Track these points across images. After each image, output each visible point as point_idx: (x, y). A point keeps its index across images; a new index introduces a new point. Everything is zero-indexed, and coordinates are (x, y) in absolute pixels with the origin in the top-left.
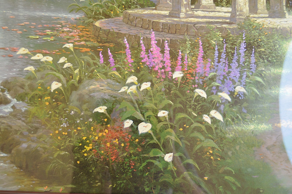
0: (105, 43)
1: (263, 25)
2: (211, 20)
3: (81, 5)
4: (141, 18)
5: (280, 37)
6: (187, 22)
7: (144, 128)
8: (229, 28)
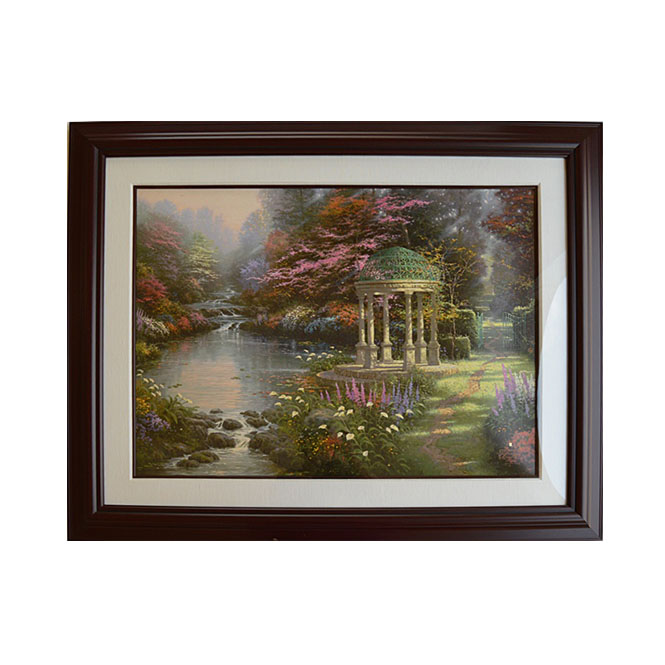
0: (324, 386)
1: (424, 370)
2: (390, 369)
4: (346, 370)
6: (375, 371)
7: (350, 437)
8: (402, 374)
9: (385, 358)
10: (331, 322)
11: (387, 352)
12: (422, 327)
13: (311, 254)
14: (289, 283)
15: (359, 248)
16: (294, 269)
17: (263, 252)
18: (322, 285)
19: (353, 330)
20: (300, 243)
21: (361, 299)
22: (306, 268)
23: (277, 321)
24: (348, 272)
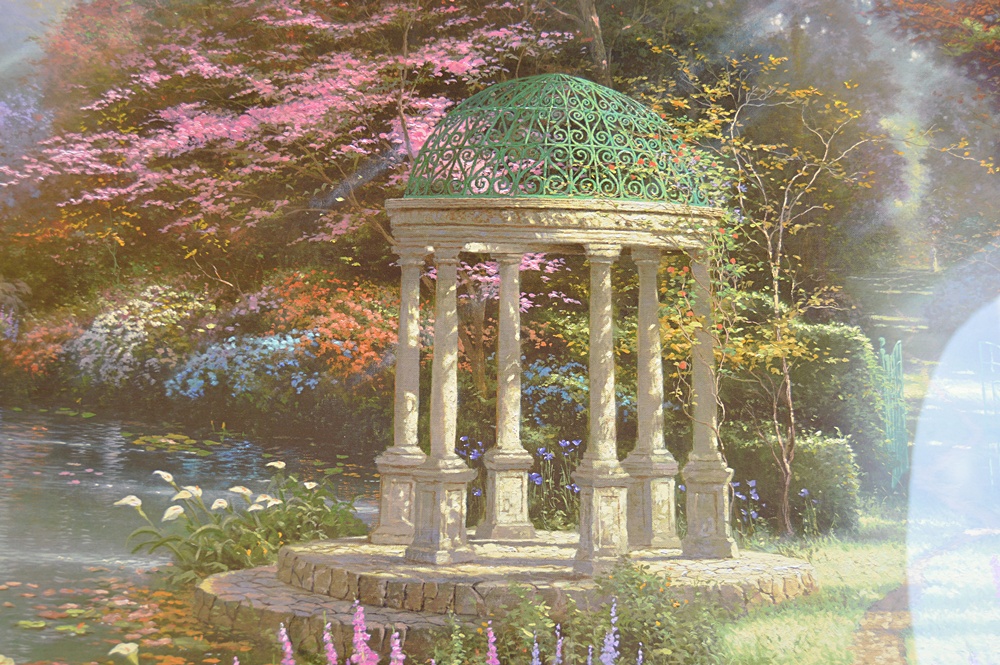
0: (226, 640)
1: (668, 579)
2: (522, 570)
3: (164, 533)
4: (326, 565)
5: (716, 613)
6: (455, 578)
8: (572, 593)
9: (502, 519)
10: (278, 356)
11: (511, 494)
12: (657, 388)
13: (223, 86)
14: (123, 191)
15: (410, 71)
16: (148, 137)
17: (38, 69)
18: (255, 203)
19: (370, 393)
20: (184, 43)
21: (410, 263)
22: (199, 136)
23: (56, 342)
24: (362, 160)
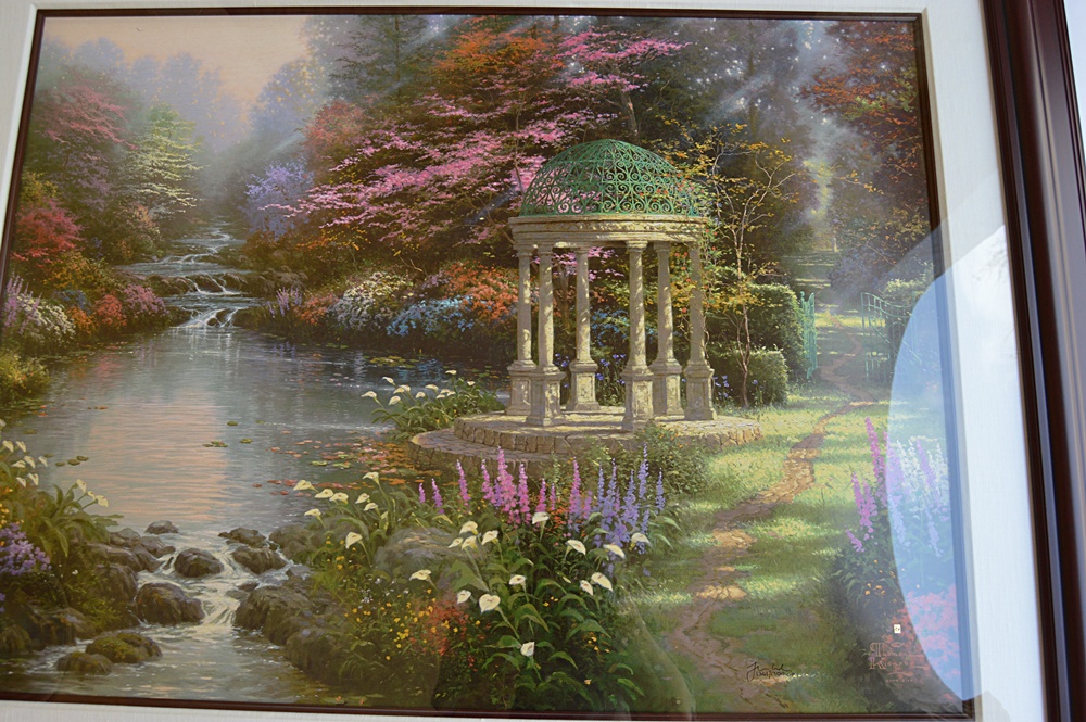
0: (427, 469)
1: (676, 432)
2: (593, 428)
3: (390, 411)
4: (482, 428)
5: (704, 451)
6: (554, 433)
7: (489, 603)
8: (622, 441)
9: (581, 400)
11: (586, 386)
12: (670, 324)
13: (411, 154)
14: (356, 218)
15: (520, 141)
16: (369, 185)
17: (303, 147)
18: (433, 223)
19: (503, 331)
20: (387, 129)
21: (524, 256)
22: (399, 184)
23: (323, 306)
24: (494, 195)
